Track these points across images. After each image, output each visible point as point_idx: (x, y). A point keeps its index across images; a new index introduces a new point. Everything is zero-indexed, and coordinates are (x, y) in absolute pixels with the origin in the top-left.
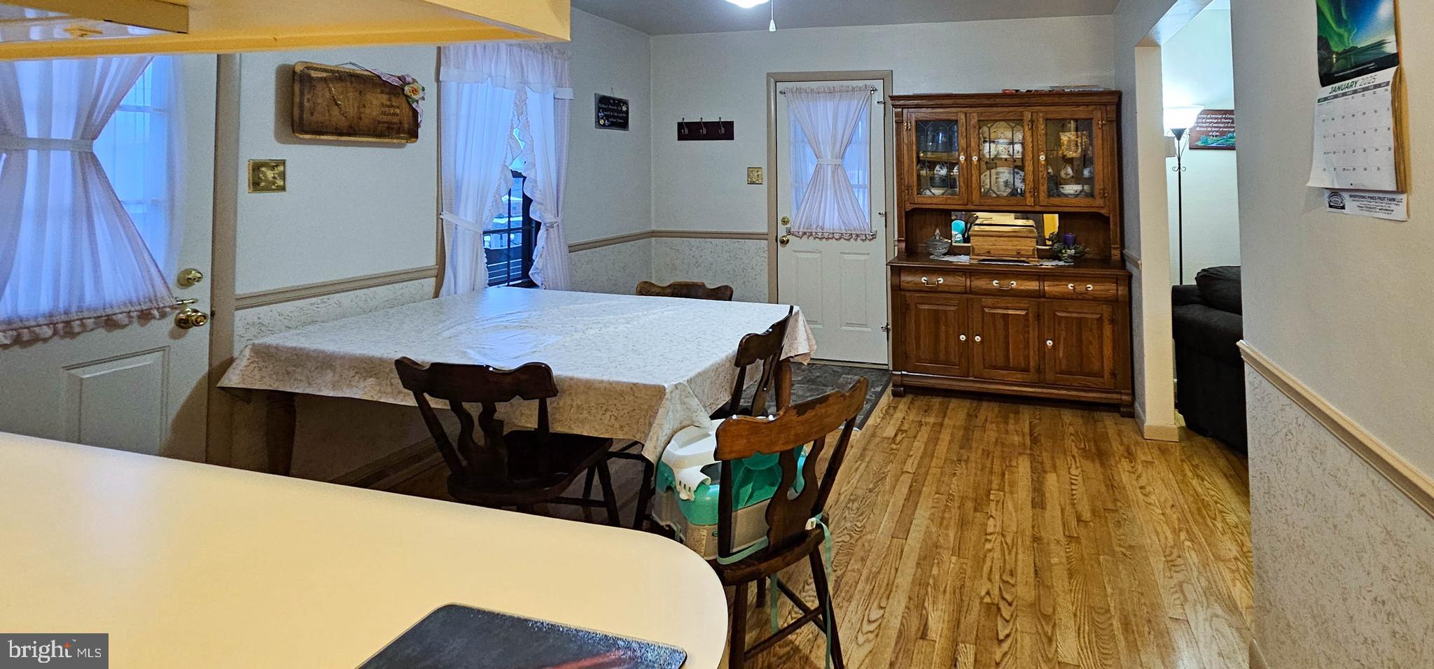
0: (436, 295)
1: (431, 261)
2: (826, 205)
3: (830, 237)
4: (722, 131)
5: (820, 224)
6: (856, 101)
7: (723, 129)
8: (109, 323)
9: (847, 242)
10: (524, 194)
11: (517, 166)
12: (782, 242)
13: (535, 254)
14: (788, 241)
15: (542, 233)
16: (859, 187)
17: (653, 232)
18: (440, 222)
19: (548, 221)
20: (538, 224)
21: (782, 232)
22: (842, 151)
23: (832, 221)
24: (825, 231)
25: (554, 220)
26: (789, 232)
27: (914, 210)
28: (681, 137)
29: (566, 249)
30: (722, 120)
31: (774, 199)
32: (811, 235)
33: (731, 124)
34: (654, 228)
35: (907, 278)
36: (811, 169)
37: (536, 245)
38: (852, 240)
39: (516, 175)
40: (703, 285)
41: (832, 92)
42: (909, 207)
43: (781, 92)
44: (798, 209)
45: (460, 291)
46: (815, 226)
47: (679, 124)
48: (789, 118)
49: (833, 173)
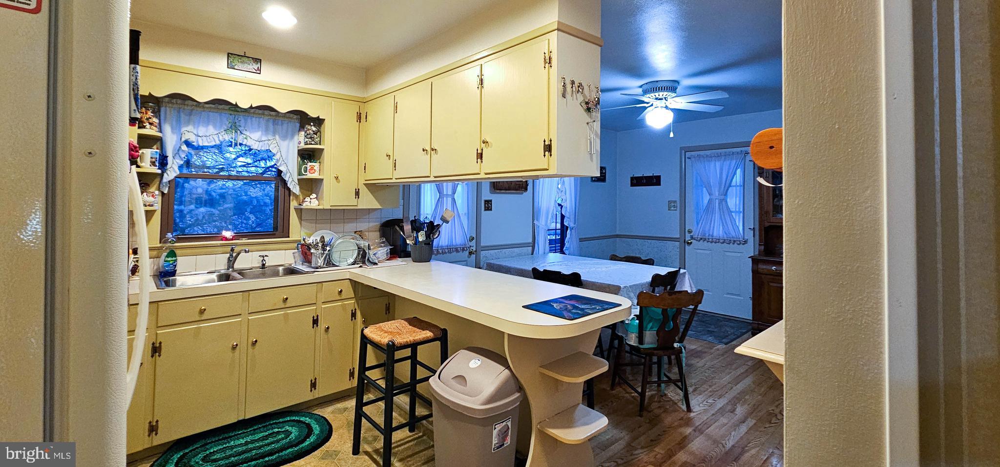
0: (532, 254)
1: (530, 240)
2: (714, 224)
3: (717, 241)
4: (654, 181)
5: (711, 233)
6: (735, 161)
7: (655, 180)
8: (457, 251)
9: (728, 245)
10: (561, 213)
11: (559, 202)
12: (688, 243)
13: (566, 241)
14: (691, 243)
15: (568, 231)
16: (736, 212)
17: (617, 235)
18: (533, 224)
19: (571, 226)
20: (567, 227)
21: (688, 238)
22: (726, 190)
23: (718, 231)
24: (714, 238)
25: (574, 226)
26: (692, 238)
27: (770, 226)
28: (632, 185)
29: (578, 240)
30: (654, 175)
31: (683, 219)
32: (705, 240)
33: (659, 177)
34: (618, 233)
35: (762, 267)
36: (706, 201)
37: (566, 236)
38: (731, 244)
39: (559, 205)
40: (640, 258)
41: (719, 156)
42: (767, 224)
43: (688, 158)
44: (698, 224)
45: (540, 253)
46: (707, 235)
47: (631, 177)
48: (693, 172)
49: (719, 204)
